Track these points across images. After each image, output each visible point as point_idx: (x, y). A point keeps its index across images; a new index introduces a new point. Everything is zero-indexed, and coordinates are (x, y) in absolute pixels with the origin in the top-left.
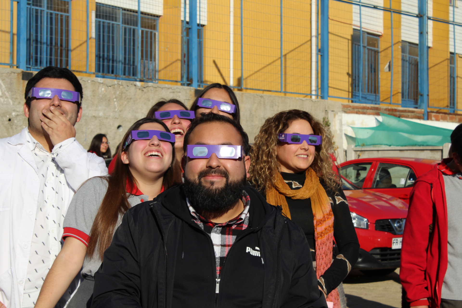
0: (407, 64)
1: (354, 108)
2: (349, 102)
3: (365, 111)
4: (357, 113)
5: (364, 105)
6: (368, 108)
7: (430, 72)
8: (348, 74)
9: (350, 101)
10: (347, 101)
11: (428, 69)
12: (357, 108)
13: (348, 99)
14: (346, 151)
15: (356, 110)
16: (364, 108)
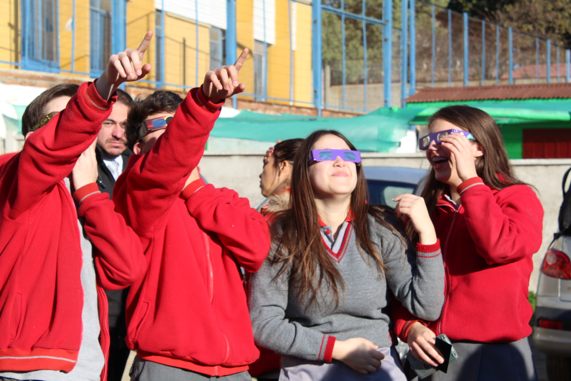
0: (98, 17)
1: (17, 77)
2: (11, 67)
3: (34, 81)
4: (21, 84)
5: (33, 73)
6: (38, 78)
7: (128, 28)
8: (10, 25)
9: (13, 66)
10: (8, 66)
11: (125, 24)
12: (22, 77)
13: (10, 63)
14: (4, 141)
15: (20, 80)
16: (32, 77)
